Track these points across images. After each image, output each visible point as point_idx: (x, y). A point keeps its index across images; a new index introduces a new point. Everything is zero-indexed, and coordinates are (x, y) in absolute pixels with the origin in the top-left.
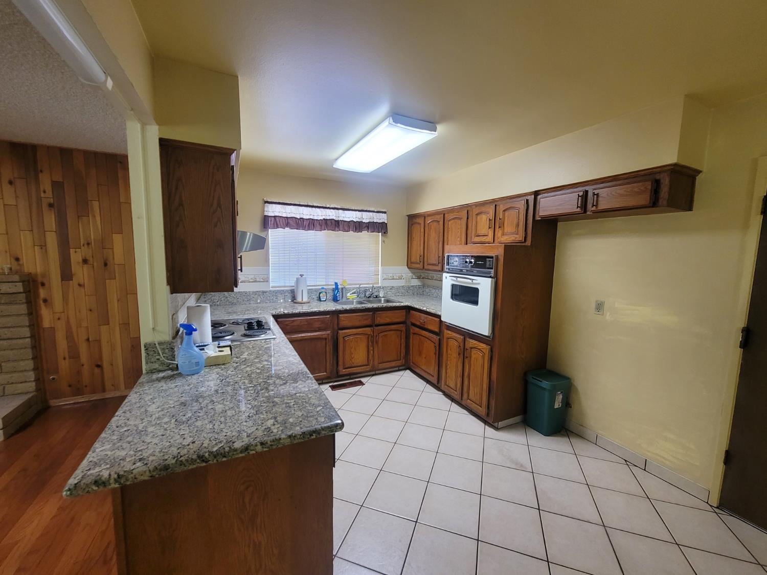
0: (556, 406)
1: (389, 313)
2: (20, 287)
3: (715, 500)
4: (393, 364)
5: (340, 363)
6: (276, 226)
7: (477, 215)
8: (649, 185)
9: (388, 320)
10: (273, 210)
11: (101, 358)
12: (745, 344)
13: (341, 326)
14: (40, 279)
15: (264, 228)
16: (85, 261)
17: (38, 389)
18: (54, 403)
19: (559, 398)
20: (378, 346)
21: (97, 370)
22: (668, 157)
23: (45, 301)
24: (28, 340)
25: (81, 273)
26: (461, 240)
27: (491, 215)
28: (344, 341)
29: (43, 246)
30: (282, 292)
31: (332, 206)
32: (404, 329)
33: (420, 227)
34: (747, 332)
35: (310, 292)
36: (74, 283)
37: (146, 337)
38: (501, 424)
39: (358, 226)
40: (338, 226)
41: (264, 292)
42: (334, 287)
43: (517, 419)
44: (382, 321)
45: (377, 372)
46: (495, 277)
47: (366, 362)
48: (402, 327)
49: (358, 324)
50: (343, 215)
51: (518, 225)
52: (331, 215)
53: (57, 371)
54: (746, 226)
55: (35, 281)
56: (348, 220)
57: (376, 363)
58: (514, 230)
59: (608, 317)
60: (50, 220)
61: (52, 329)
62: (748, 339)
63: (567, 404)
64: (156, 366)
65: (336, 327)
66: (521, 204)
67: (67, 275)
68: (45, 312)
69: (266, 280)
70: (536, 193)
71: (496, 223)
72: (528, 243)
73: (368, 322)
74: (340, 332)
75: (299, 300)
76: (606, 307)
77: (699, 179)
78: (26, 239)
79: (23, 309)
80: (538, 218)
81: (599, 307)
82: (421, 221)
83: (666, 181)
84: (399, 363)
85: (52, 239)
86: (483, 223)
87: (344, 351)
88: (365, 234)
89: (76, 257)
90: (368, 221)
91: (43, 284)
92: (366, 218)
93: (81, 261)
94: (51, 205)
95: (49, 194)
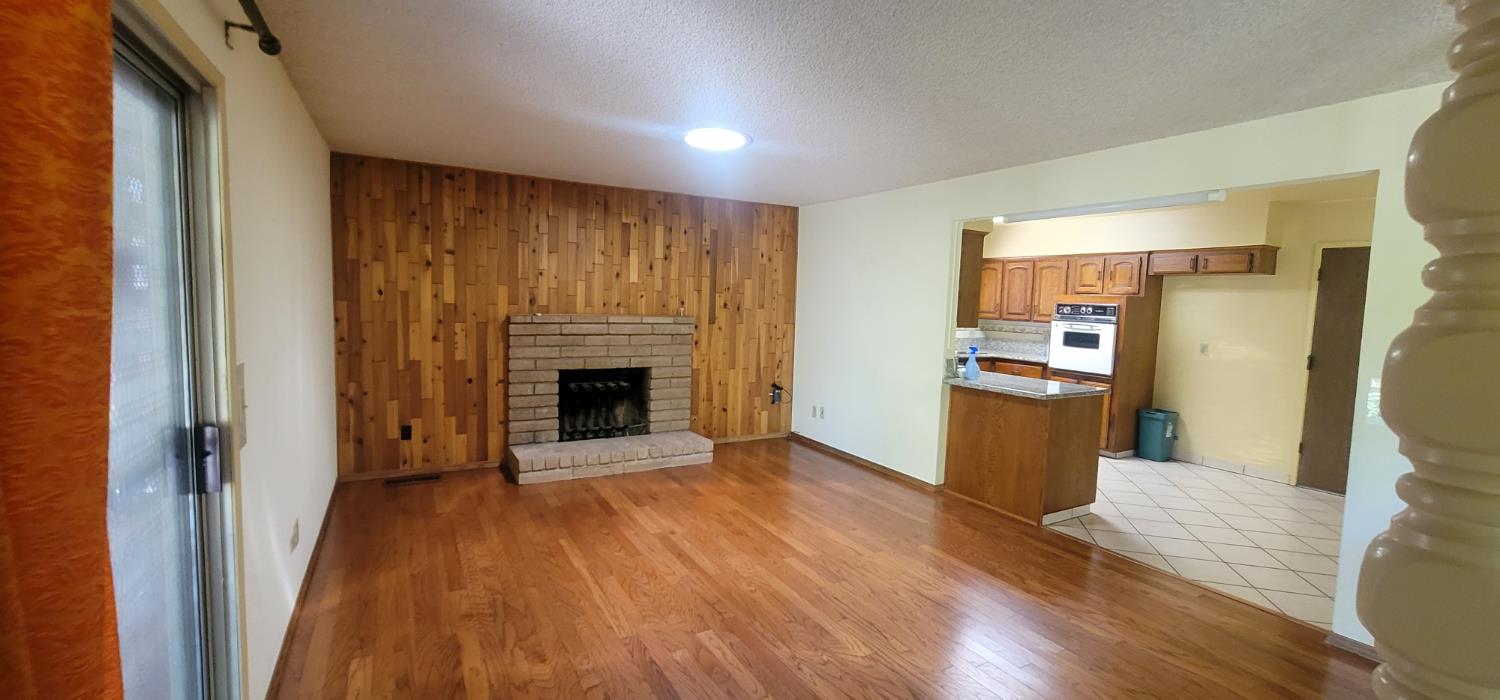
0: (1167, 436)
3: (1294, 482)
7: (1082, 266)
8: (1247, 258)
11: (726, 404)
12: (1310, 367)
14: (694, 322)
16: (725, 305)
19: (1170, 428)
22: (1259, 240)
23: (696, 343)
25: (722, 316)
26: (1058, 290)
27: (1101, 268)
29: (699, 291)
33: (997, 275)
34: (1311, 359)
36: (716, 326)
38: (1119, 454)
43: (1131, 452)
46: (1118, 323)
51: (1131, 278)
53: (697, 413)
54: (1309, 288)
58: (1127, 281)
59: (1211, 356)
60: (707, 265)
61: (698, 370)
62: (1312, 363)
63: (1175, 437)
66: (1135, 261)
67: (712, 320)
68: (696, 354)
70: (1150, 253)
71: (1104, 275)
72: (1142, 294)
76: (1210, 348)
77: (1279, 252)
78: (689, 283)
80: (1151, 273)
81: (1204, 349)
82: (999, 267)
83: (1258, 255)
85: (706, 284)
86: (1090, 275)
89: (719, 302)
91: (696, 327)
93: (722, 304)
94: (708, 253)
95: (708, 242)
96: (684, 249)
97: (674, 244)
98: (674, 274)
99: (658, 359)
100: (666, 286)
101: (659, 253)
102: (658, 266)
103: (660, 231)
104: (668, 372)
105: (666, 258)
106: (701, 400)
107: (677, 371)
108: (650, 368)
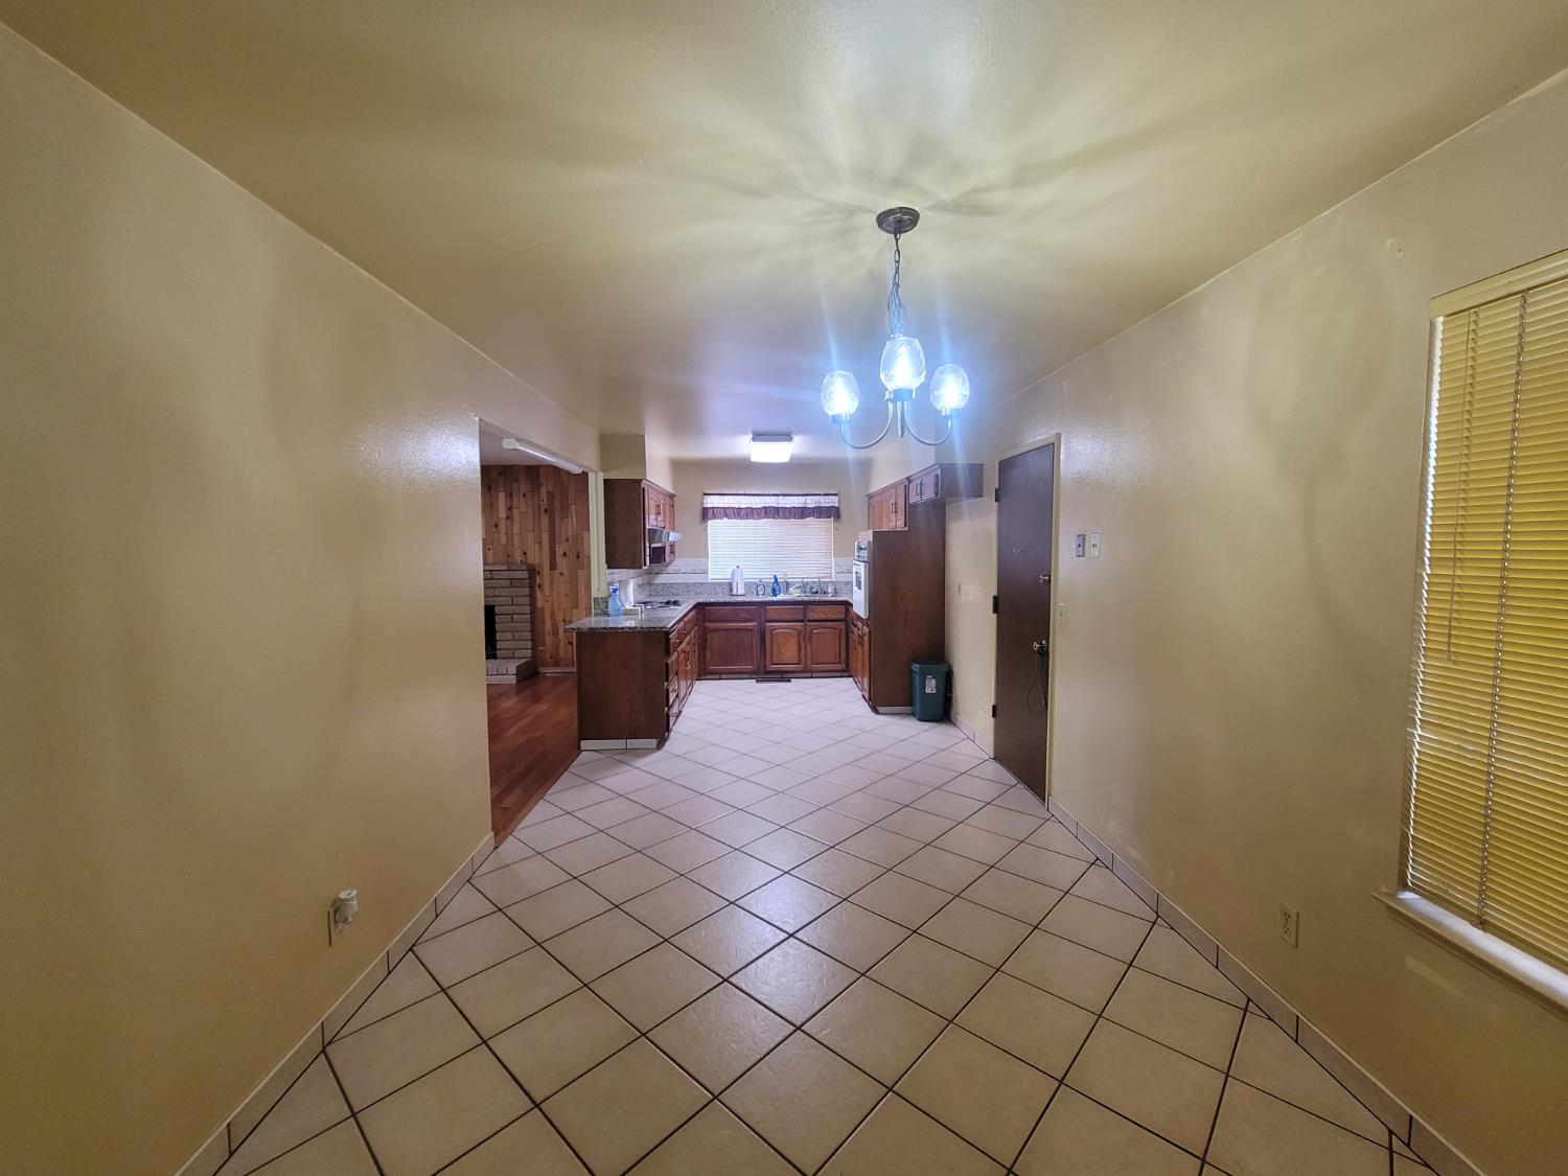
0: (928, 691)
1: (824, 608)
2: (525, 575)
3: (992, 754)
4: (831, 667)
5: (768, 658)
6: (714, 517)
8: (935, 480)
9: (823, 617)
10: (712, 502)
12: (996, 610)
13: (769, 618)
14: (537, 569)
15: (703, 519)
16: (565, 554)
17: (533, 657)
18: (541, 670)
20: (811, 643)
21: (569, 646)
23: (540, 586)
24: (528, 616)
25: (562, 563)
28: (772, 635)
29: (540, 543)
30: (720, 584)
31: (772, 493)
32: (844, 628)
34: (997, 600)
35: (746, 585)
36: (557, 572)
37: (594, 594)
39: (802, 513)
40: (778, 514)
41: (702, 584)
42: (773, 580)
44: (816, 617)
45: (814, 675)
46: (869, 562)
47: (796, 661)
48: (842, 625)
49: (788, 617)
50: (784, 501)
51: (902, 511)
52: (771, 502)
53: (544, 645)
55: (534, 570)
56: (789, 506)
57: (809, 662)
59: (962, 598)
60: (545, 521)
61: (543, 608)
62: (997, 604)
64: (598, 611)
65: (763, 619)
67: (553, 567)
68: (539, 595)
69: (705, 572)
72: (907, 528)
73: (800, 617)
74: (768, 624)
75: (735, 592)
76: (962, 588)
78: (531, 538)
79: (527, 591)
80: (911, 504)
81: (959, 590)
83: (940, 476)
84: (838, 667)
85: (545, 536)
87: (772, 645)
88: (811, 520)
89: (559, 552)
90: (813, 506)
91: (539, 573)
92: (811, 502)
93: (562, 554)
94: (546, 511)
95: (545, 502)
96: (523, 509)
97: (515, 505)
98: (516, 530)
99: (499, 599)
100: (510, 540)
101: (502, 514)
102: (502, 525)
103: (502, 496)
104: (510, 609)
105: (508, 518)
106: (547, 632)
107: (517, 609)
108: (494, 606)
